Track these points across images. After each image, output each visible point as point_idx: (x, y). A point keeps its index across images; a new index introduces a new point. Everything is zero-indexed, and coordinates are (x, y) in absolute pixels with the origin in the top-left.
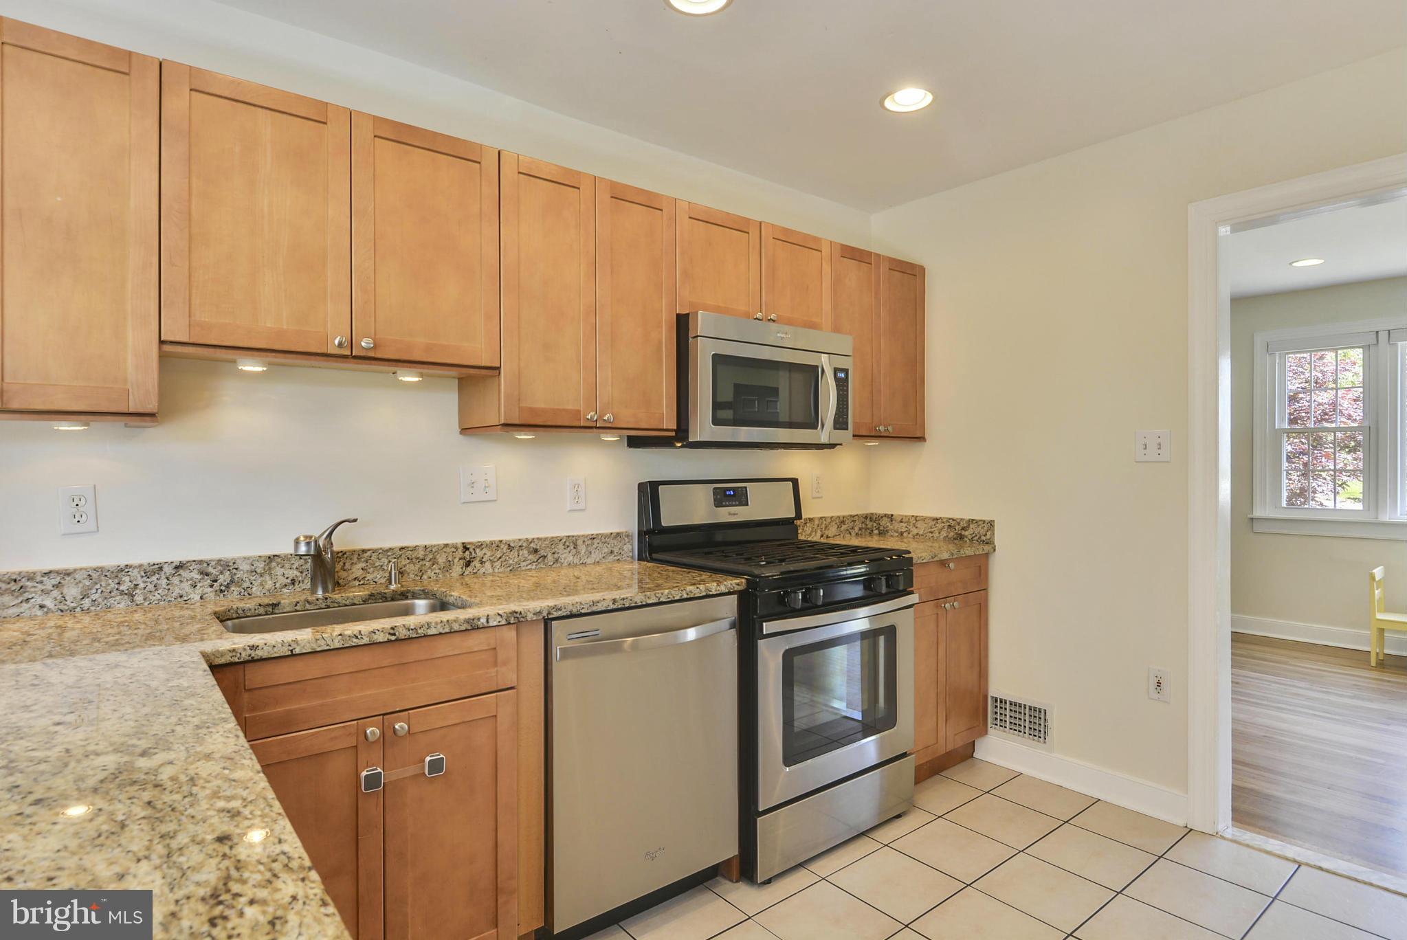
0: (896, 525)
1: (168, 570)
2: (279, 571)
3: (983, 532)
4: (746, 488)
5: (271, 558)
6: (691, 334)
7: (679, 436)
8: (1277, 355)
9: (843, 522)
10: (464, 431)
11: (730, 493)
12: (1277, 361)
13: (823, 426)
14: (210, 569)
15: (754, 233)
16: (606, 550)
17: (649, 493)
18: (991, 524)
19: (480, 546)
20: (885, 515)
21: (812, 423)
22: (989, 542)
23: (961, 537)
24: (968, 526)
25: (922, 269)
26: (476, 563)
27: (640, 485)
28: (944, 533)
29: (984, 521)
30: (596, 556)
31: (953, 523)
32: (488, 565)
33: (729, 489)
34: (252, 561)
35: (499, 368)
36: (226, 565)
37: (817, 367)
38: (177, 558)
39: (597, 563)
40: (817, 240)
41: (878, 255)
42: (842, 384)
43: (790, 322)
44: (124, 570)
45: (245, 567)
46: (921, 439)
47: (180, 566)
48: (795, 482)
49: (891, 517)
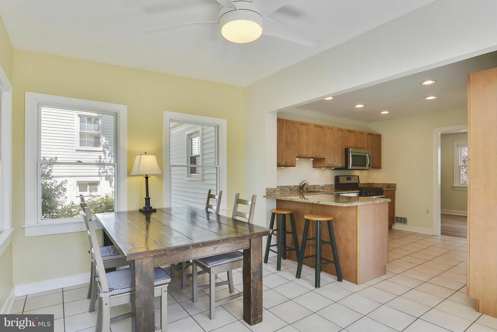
0: (375, 185)
1: (286, 187)
2: (296, 188)
3: (394, 186)
4: (351, 177)
5: (295, 186)
6: (348, 151)
7: (346, 168)
8: (460, 148)
9: (364, 184)
10: (313, 167)
11: (349, 178)
12: (460, 149)
13: (367, 166)
14: (290, 187)
15: (355, 133)
16: (330, 187)
17: (337, 178)
18: (396, 184)
19: (316, 185)
20: (373, 183)
21: (365, 166)
22: (395, 188)
23: (389, 187)
24: (391, 185)
25: (381, 135)
26: (315, 188)
27: (336, 176)
28: (386, 186)
29: (394, 184)
30: (329, 188)
31: (388, 184)
32: (317, 189)
33: (349, 177)
34: (293, 186)
35: (325, 158)
36: (291, 186)
37: (366, 156)
38: (287, 185)
39: (329, 189)
40: (364, 133)
41: (374, 134)
42: (370, 158)
43: (360, 148)
44: (282, 186)
45: (292, 187)
46: (381, 168)
47: (287, 186)
48: (358, 176)
49: (374, 184)
